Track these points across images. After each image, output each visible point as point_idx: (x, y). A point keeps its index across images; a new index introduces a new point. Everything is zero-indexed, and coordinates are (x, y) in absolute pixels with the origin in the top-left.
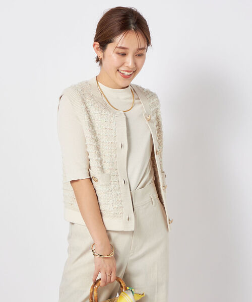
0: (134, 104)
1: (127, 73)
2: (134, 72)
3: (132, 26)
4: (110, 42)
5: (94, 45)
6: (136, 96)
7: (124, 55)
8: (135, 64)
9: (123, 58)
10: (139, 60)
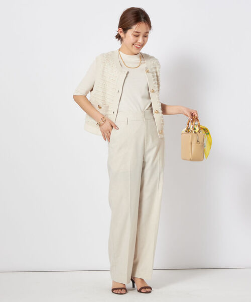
0: (141, 64)
1: (138, 46)
2: (142, 45)
3: (143, 19)
4: (130, 28)
6: (142, 59)
7: (138, 36)
8: (144, 41)
9: (136, 38)
10: (145, 39)
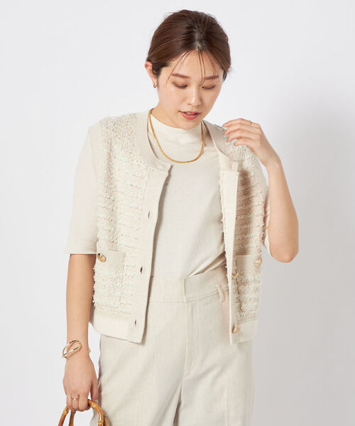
0: (201, 152)
3: (198, 44)
4: (164, 65)
5: (146, 66)
7: (184, 86)
8: (201, 100)
